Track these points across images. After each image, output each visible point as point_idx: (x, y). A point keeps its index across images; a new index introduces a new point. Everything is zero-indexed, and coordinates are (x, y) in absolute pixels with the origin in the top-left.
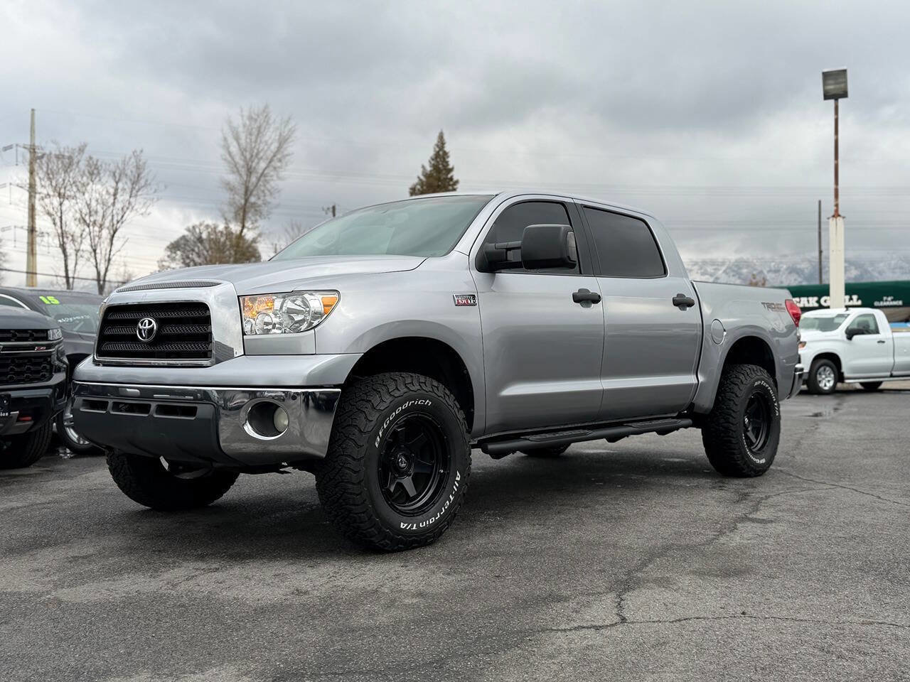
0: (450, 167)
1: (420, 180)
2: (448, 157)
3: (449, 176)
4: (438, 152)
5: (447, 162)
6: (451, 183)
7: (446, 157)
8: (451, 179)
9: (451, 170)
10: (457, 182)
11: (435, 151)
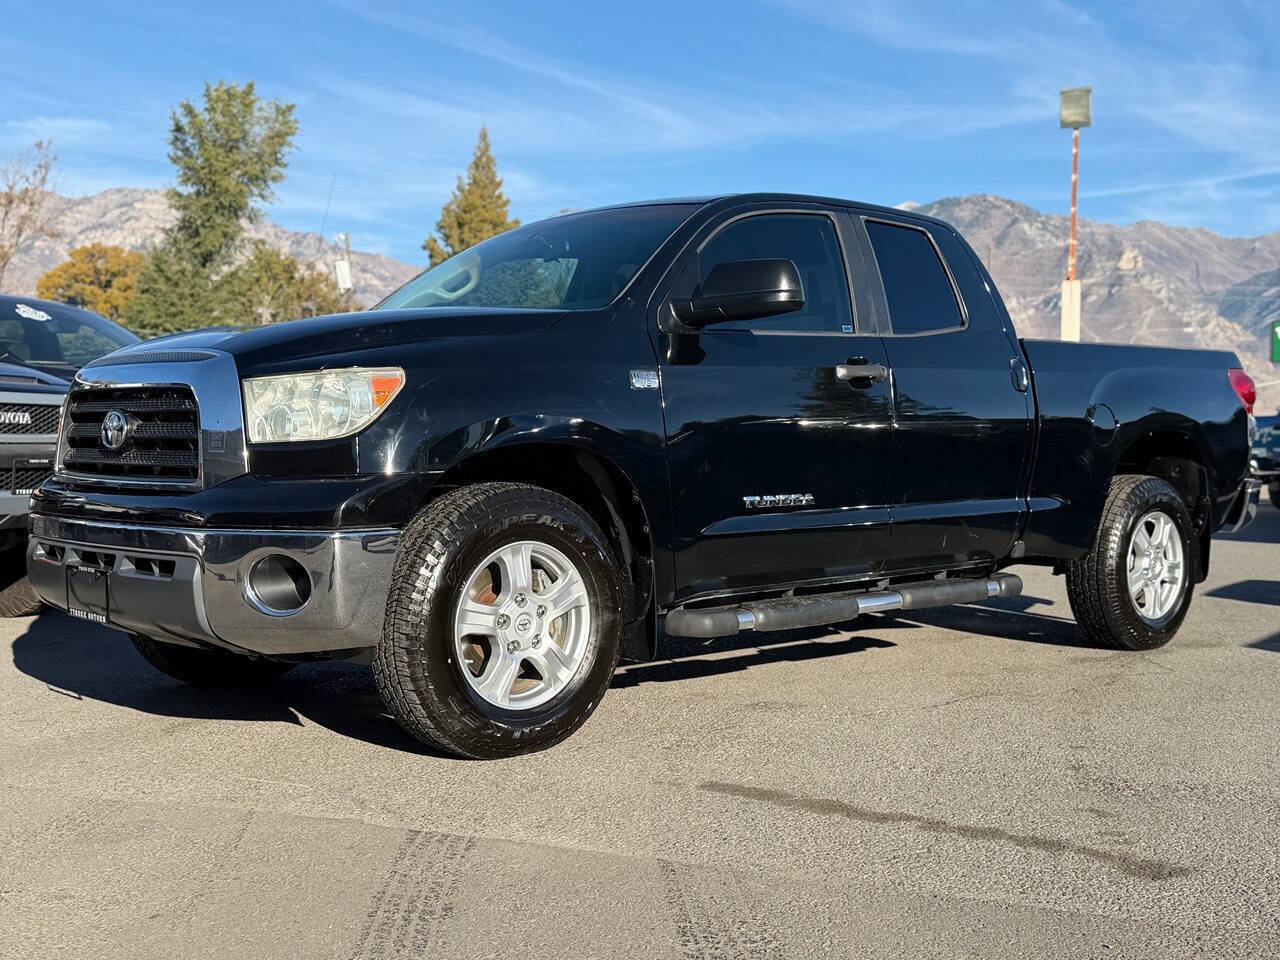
0: (498, 179)
1: (456, 197)
2: (495, 165)
3: (497, 193)
4: (480, 158)
5: (494, 173)
6: (500, 202)
7: (491, 165)
8: (499, 197)
9: (499, 184)
10: (507, 203)
11: (475, 154)
